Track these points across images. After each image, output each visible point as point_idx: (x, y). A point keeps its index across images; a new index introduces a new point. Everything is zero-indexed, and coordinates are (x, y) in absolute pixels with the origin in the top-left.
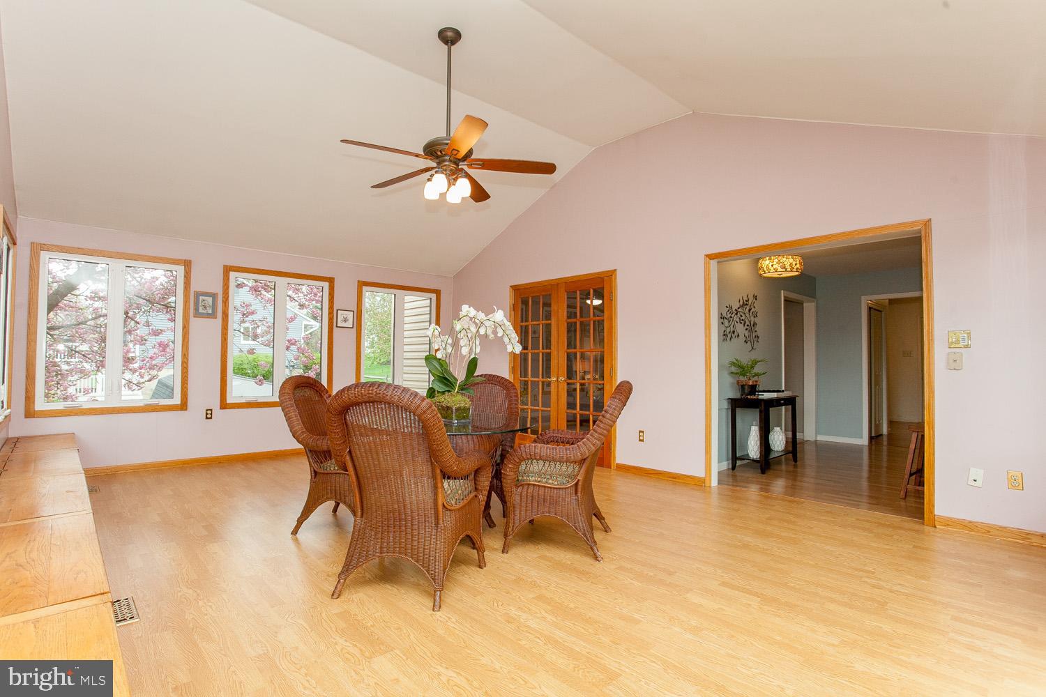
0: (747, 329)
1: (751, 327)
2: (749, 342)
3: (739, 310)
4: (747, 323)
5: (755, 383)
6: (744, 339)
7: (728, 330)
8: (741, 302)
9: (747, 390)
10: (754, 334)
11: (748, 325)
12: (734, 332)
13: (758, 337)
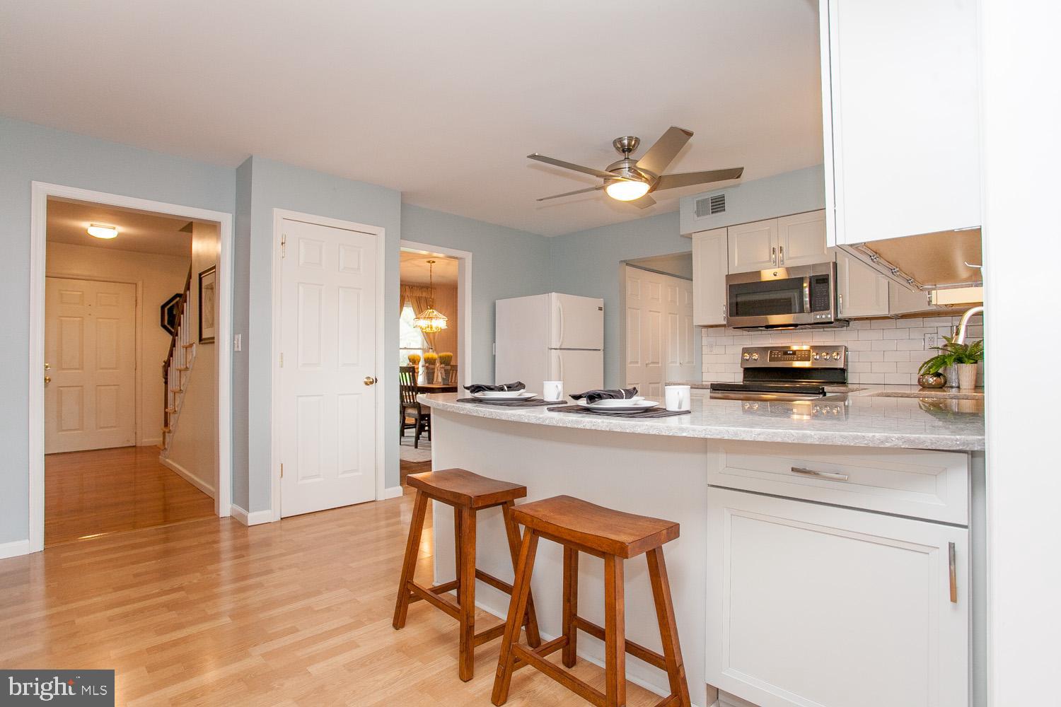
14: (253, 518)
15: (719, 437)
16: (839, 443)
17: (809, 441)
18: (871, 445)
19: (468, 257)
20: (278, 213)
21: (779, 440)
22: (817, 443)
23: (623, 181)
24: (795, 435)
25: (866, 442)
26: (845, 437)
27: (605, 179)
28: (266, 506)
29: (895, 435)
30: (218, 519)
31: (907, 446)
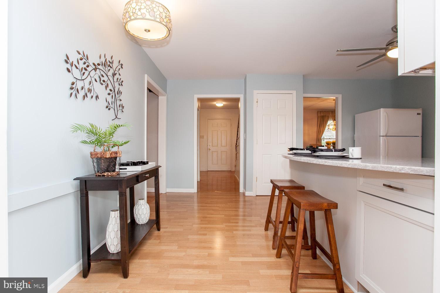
0: (109, 94)
1: (116, 94)
2: (112, 110)
3: (100, 67)
4: (110, 87)
5: (114, 155)
6: (106, 104)
7: (79, 85)
8: (103, 60)
9: (104, 165)
10: (119, 103)
11: (111, 90)
12: (90, 90)
13: (123, 107)
14: (247, 194)
15: (336, 165)
16: (380, 170)
17: (368, 168)
18: (395, 171)
19: (340, 97)
20: (255, 92)
21: (356, 167)
22: (371, 169)
23: (393, 49)
24: (362, 165)
25: (392, 170)
26: (383, 167)
27: (386, 50)
28: (251, 190)
29: (407, 167)
30: (239, 193)
31: (413, 173)
